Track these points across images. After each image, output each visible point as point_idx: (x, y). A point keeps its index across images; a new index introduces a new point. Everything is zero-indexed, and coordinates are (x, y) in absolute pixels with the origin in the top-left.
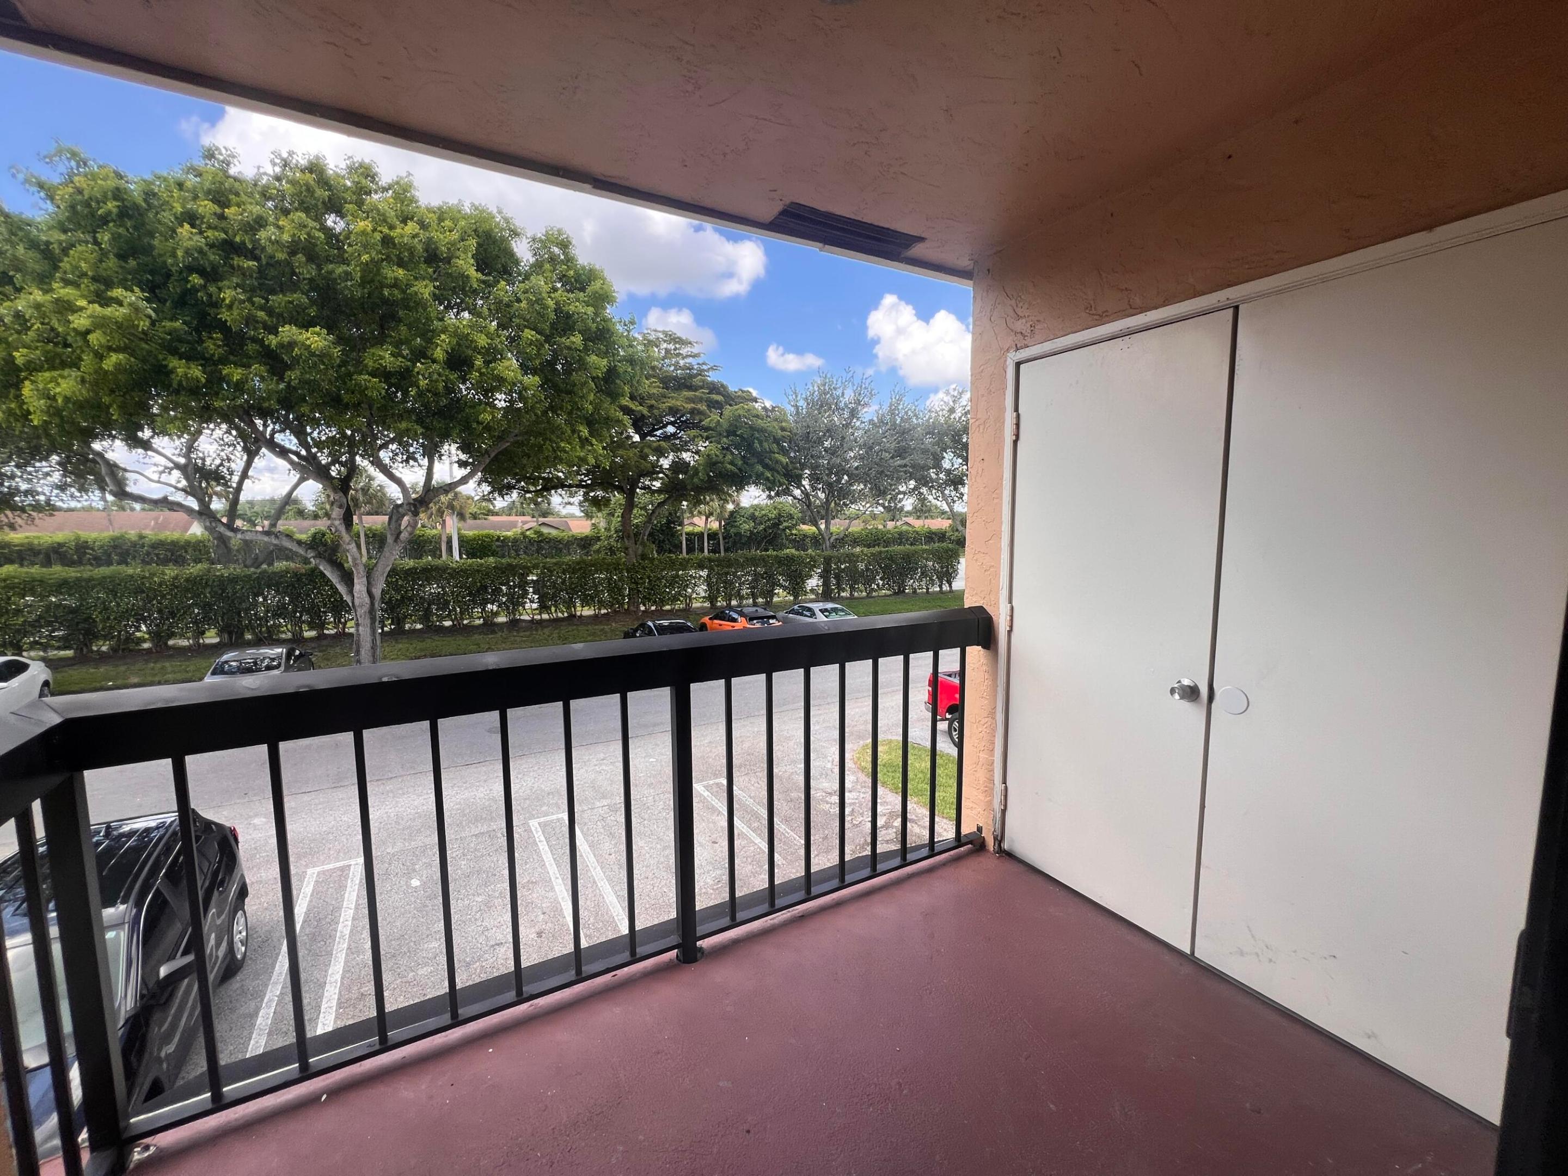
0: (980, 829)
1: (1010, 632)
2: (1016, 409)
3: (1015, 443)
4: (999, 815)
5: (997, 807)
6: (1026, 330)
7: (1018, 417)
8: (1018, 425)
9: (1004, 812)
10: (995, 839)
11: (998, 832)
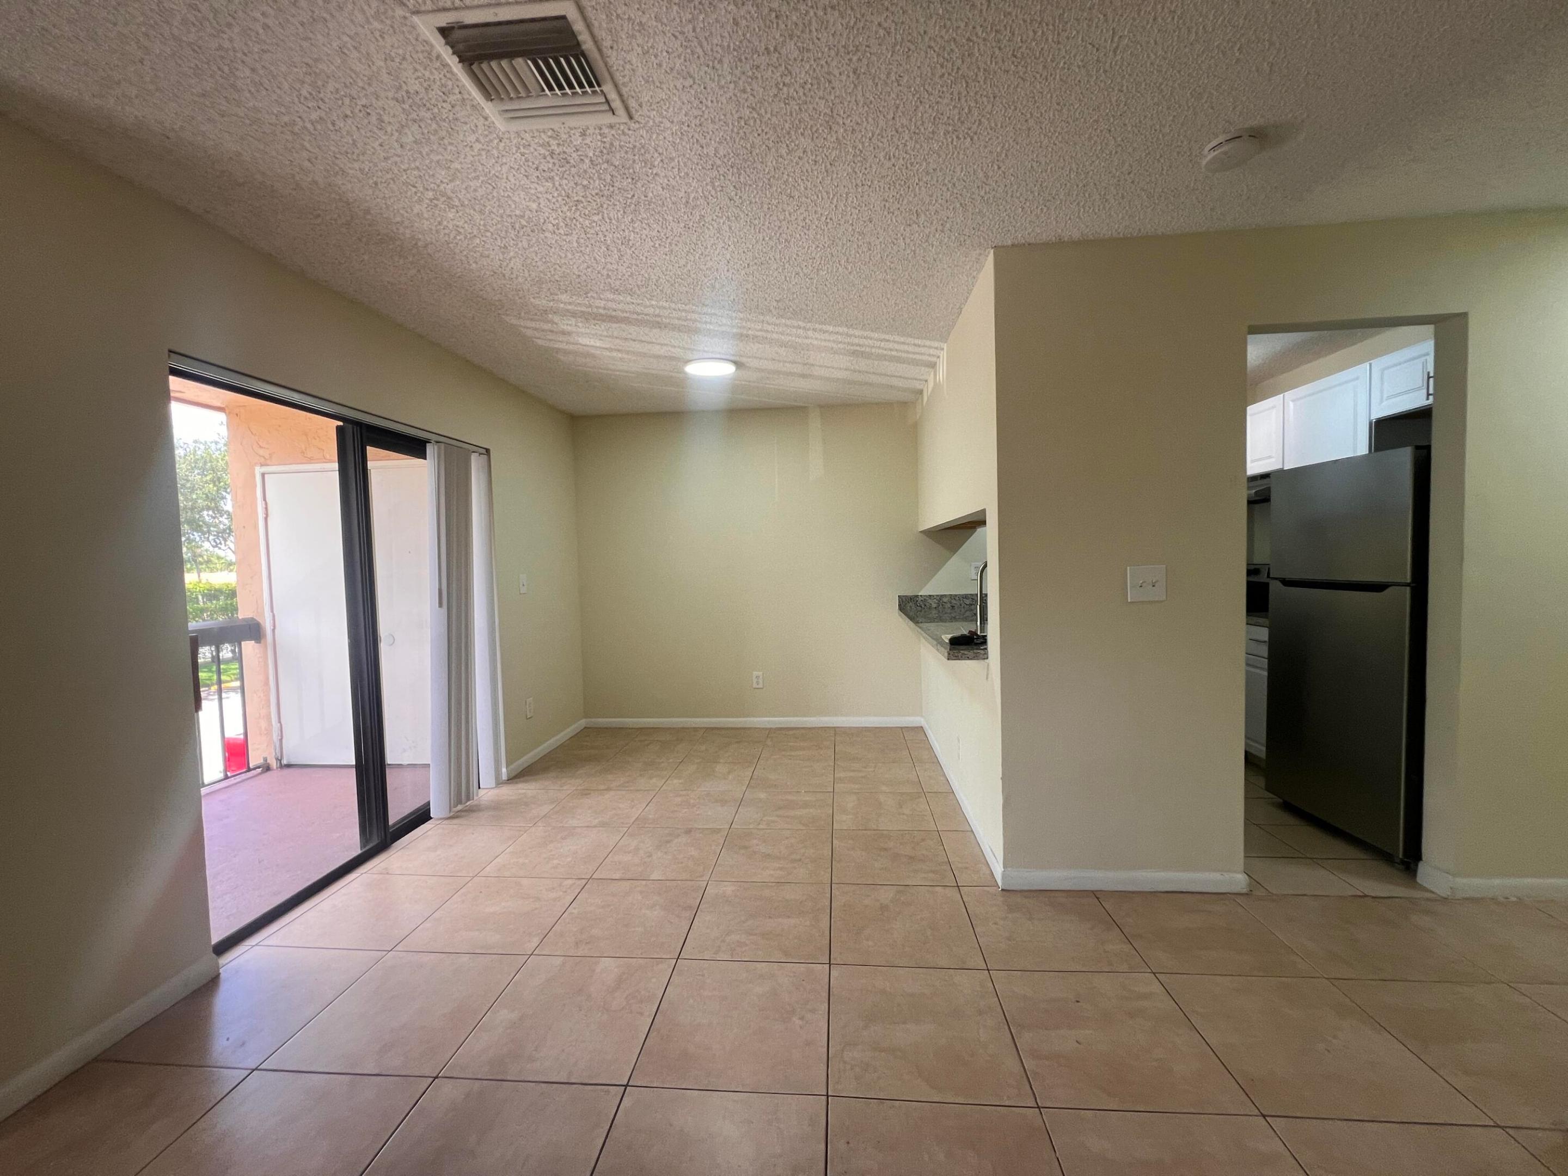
0: (265, 759)
1: (274, 630)
2: (265, 499)
3: (266, 519)
4: (278, 745)
5: (275, 737)
6: (267, 456)
7: (266, 504)
8: (266, 508)
9: (281, 740)
10: (277, 759)
11: (279, 755)
